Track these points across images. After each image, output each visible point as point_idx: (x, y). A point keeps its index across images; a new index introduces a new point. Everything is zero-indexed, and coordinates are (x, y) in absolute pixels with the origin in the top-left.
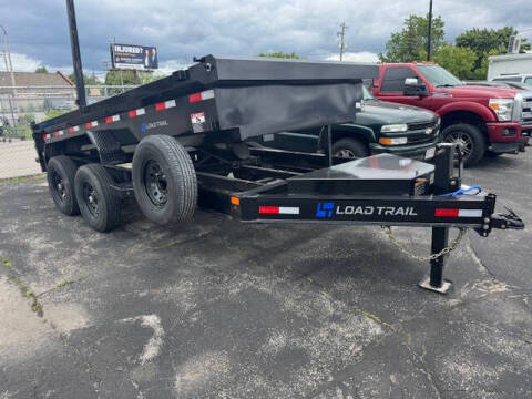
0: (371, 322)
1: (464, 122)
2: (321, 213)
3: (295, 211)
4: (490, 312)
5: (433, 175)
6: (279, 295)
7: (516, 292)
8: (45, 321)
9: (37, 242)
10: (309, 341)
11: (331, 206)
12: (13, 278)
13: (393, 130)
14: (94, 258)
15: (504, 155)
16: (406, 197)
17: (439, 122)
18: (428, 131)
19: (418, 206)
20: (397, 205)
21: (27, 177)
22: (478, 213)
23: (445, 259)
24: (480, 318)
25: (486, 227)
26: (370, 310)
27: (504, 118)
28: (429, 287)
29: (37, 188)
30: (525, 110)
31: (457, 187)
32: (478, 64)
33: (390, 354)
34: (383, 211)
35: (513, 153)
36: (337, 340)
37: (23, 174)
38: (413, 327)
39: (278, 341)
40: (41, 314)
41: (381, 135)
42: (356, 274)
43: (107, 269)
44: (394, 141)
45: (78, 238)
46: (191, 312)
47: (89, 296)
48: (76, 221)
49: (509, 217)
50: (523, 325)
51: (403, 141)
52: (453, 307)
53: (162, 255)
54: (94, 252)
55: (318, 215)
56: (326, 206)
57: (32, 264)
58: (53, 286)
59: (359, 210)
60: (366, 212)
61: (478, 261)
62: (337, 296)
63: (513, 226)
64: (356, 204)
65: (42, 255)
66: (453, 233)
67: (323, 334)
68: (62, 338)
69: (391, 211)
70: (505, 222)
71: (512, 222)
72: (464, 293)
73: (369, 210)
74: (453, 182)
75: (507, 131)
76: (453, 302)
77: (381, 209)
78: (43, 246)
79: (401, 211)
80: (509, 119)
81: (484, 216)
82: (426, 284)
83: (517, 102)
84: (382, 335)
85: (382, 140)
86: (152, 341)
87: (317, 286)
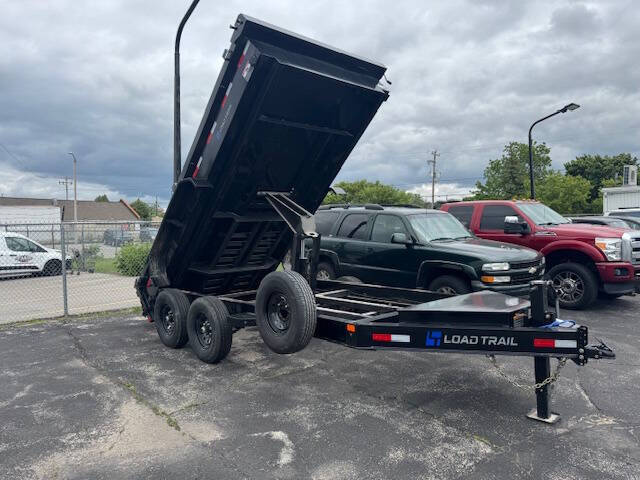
0: (481, 444)
1: (572, 261)
2: (430, 342)
3: (406, 339)
4: (594, 440)
5: (530, 310)
6: (392, 421)
7: (623, 424)
8: (184, 434)
9: (152, 371)
10: (425, 456)
11: (438, 334)
12: (141, 400)
13: (494, 268)
14: (210, 385)
15: (624, 298)
16: (506, 328)
17: (544, 261)
18: (532, 270)
19: (517, 336)
20: (499, 335)
21: (114, 311)
22: (572, 344)
23: (549, 389)
24: (585, 444)
25: (582, 357)
26: (480, 435)
27: (614, 257)
28: (537, 418)
29: (131, 321)
30: (635, 250)
31: (552, 320)
32: (595, 194)
33: (500, 469)
34: (487, 340)
35: (630, 294)
36: (450, 456)
37: (110, 308)
38: (521, 449)
39: (397, 455)
40: (178, 428)
41: (482, 273)
42: (465, 406)
43: (225, 395)
44: (496, 280)
45: (189, 368)
46: (314, 430)
47: (217, 415)
48: (182, 354)
49: (600, 348)
50: (627, 451)
51: (507, 279)
52: (560, 435)
53: (274, 384)
54: (208, 380)
55: (427, 344)
56: (434, 334)
57: (154, 388)
58: (180, 407)
59: (465, 340)
60: (471, 342)
61: (587, 397)
62: (447, 423)
63: (604, 355)
64: (462, 333)
65: (161, 381)
66: (553, 362)
67: (438, 451)
68: (205, 445)
69: (493, 341)
70: (597, 352)
71: (603, 353)
72: (571, 425)
73: (474, 340)
74: (548, 316)
75: (619, 272)
76: (560, 431)
77: (484, 338)
78: (159, 374)
79: (502, 341)
80: (619, 259)
81: (579, 347)
82: (534, 415)
83: (625, 241)
84: (492, 454)
85: (484, 278)
86: (284, 450)
87: (429, 416)
